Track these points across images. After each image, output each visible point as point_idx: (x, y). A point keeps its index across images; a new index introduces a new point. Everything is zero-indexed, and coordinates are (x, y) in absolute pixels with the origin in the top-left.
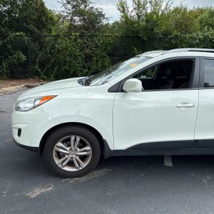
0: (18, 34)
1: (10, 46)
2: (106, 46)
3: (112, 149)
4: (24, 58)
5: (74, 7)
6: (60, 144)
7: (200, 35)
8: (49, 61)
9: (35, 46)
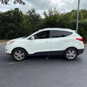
0: (11, 24)
1: (8, 28)
2: (40, 27)
3: (29, 54)
4: (13, 32)
5: (30, 14)
6: (16, 53)
7: (72, 21)
8: (22, 33)
9: (17, 28)
